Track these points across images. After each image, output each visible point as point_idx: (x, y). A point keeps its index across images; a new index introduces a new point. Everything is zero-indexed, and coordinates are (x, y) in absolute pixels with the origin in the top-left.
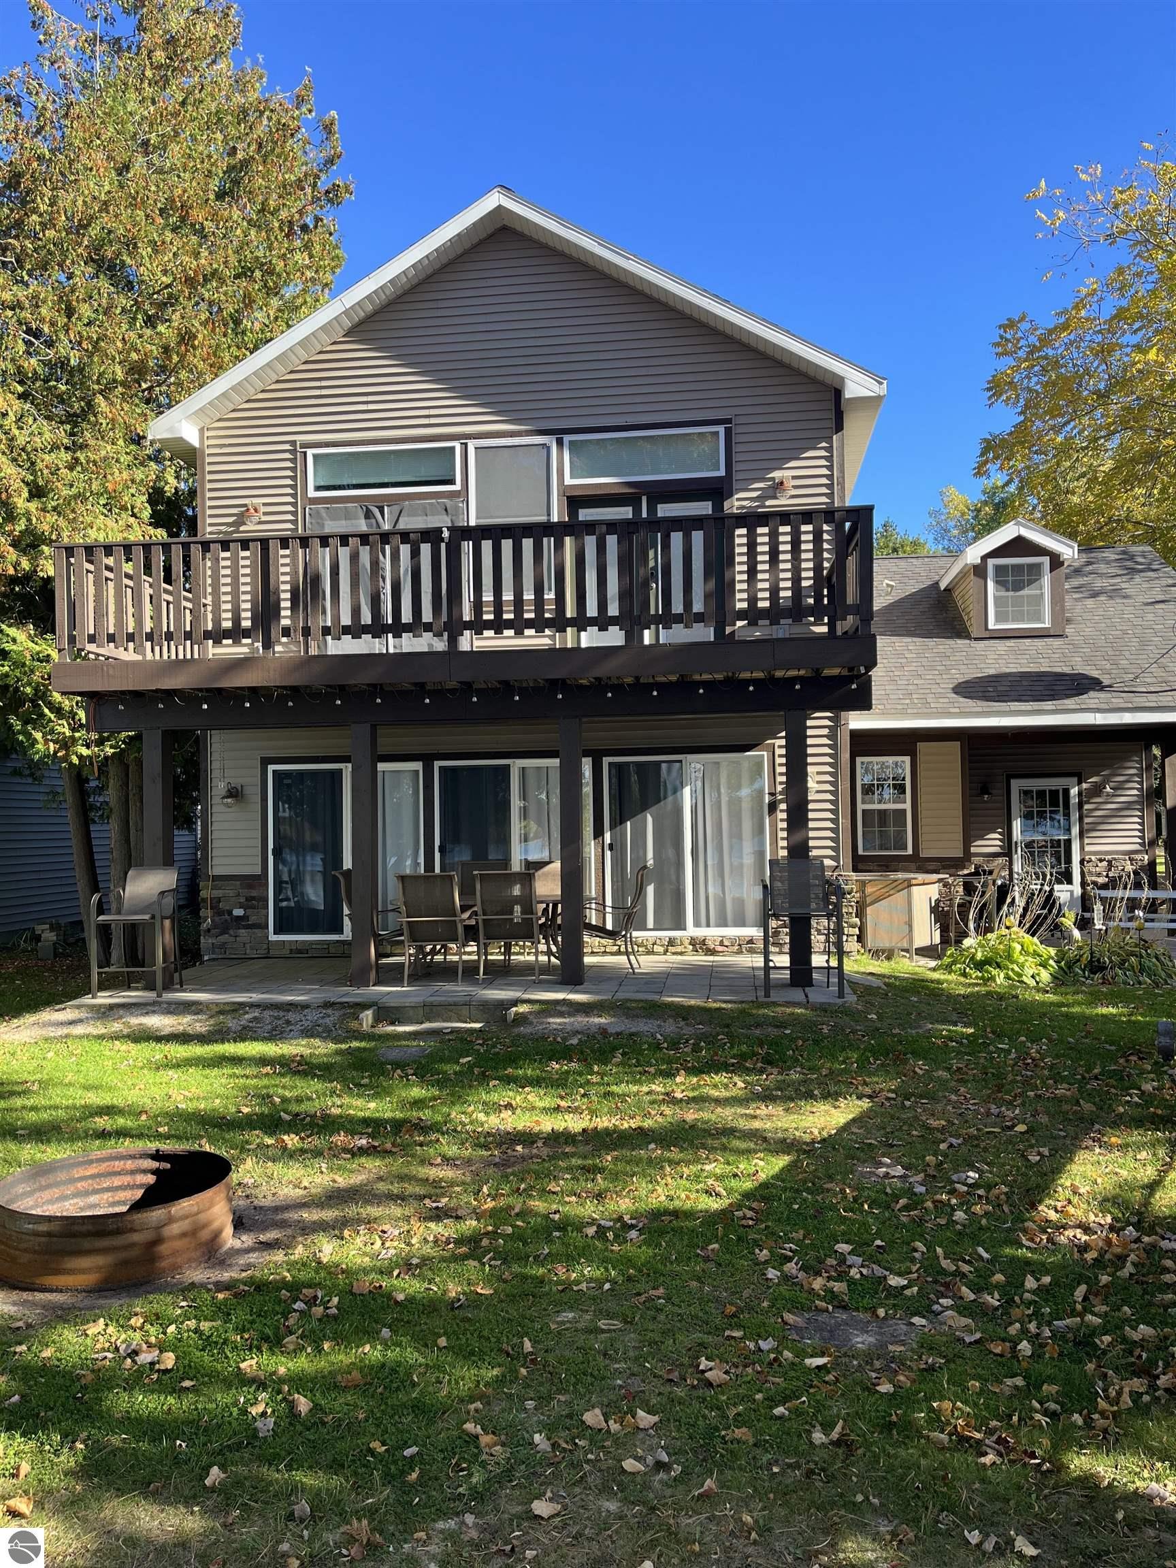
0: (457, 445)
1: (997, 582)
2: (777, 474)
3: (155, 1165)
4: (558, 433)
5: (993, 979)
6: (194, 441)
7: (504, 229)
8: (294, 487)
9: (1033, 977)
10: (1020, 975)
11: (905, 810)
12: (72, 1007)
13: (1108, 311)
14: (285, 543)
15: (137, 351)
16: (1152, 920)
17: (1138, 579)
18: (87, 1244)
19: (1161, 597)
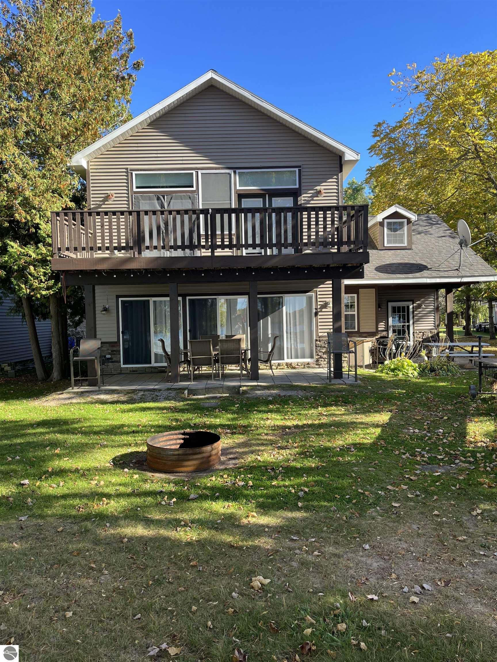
0: (194, 172)
1: (388, 228)
2: (318, 188)
3: (183, 437)
4: (234, 169)
5: (398, 375)
6: (85, 166)
7: (212, 86)
8: (128, 187)
9: (412, 374)
10: (407, 373)
12: (66, 393)
17: (434, 227)
19: (443, 235)
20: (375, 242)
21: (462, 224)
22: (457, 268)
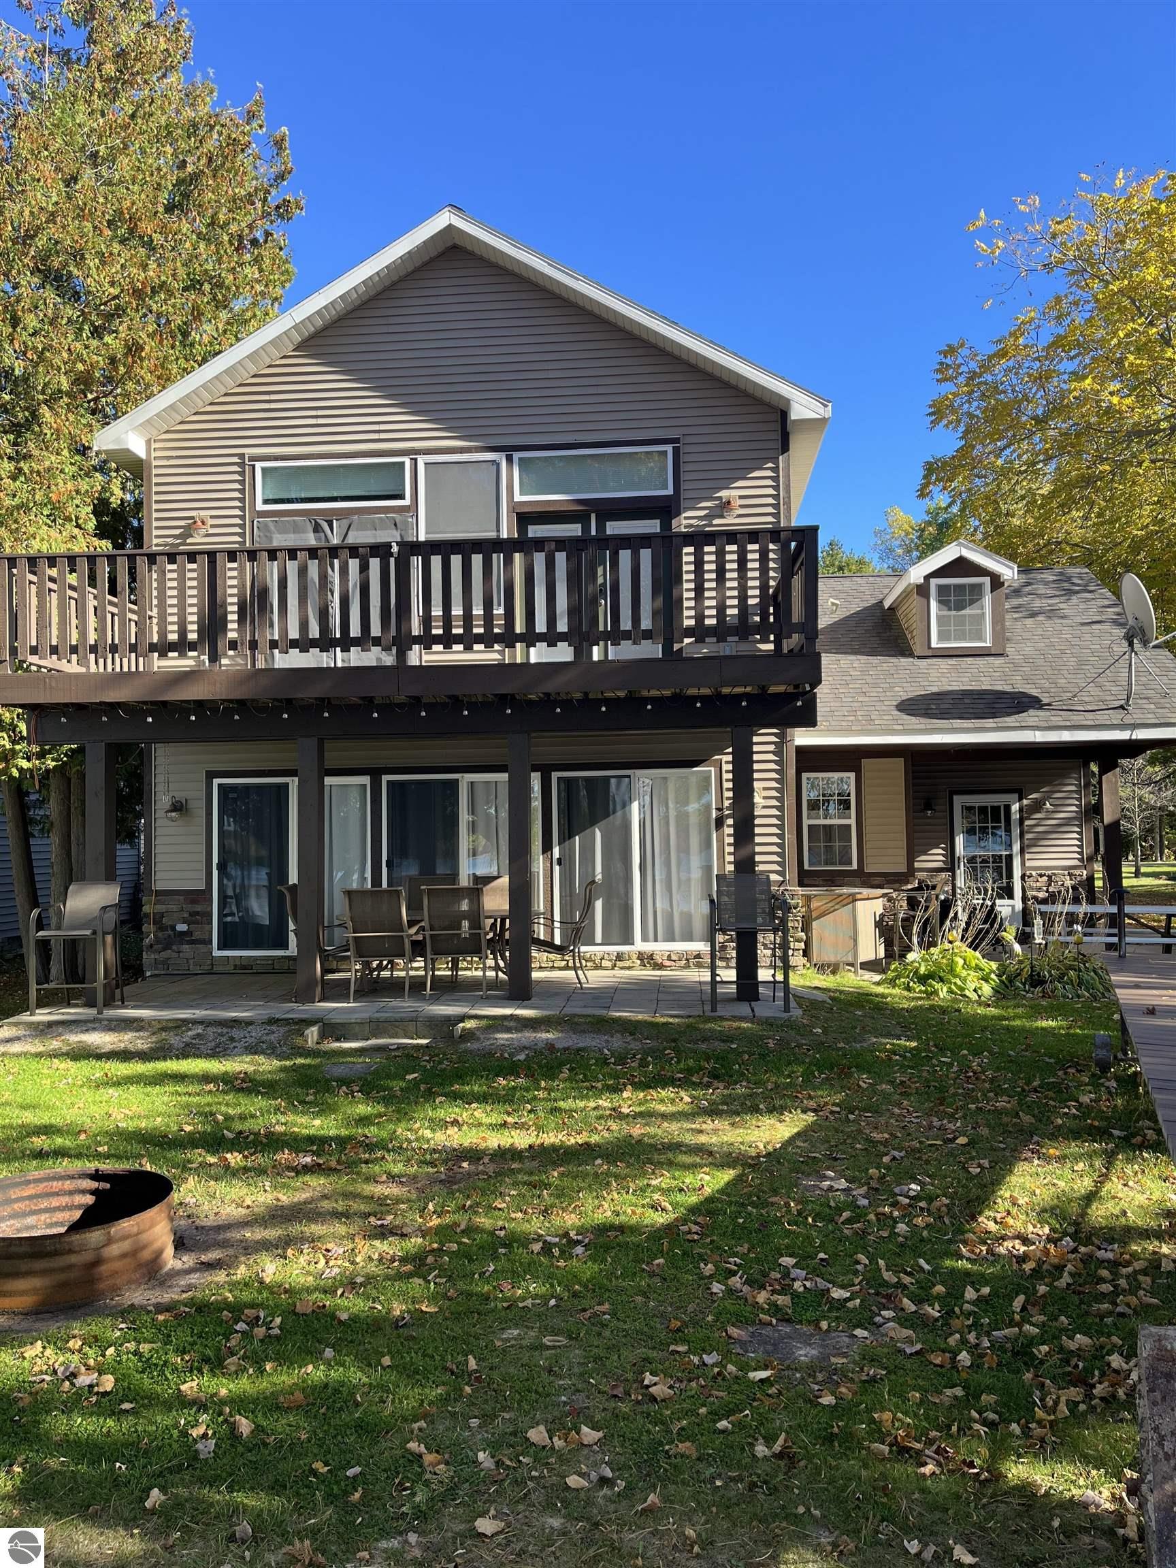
0: (407, 461)
1: (940, 602)
2: (724, 494)
3: (94, 1185)
4: (509, 450)
5: (936, 993)
6: (142, 454)
7: (455, 247)
8: (242, 500)
9: (975, 990)
10: (962, 989)
11: (850, 826)
12: (9, 1024)
13: (1046, 338)
14: (232, 556)
15: (83, 361)
16: (1091, 935)
17: (1074, 600)
18: (24, 1266)
19: (1099, 618)
20: (909, 637)
21: (1132, 583)
22: (1123, 702)
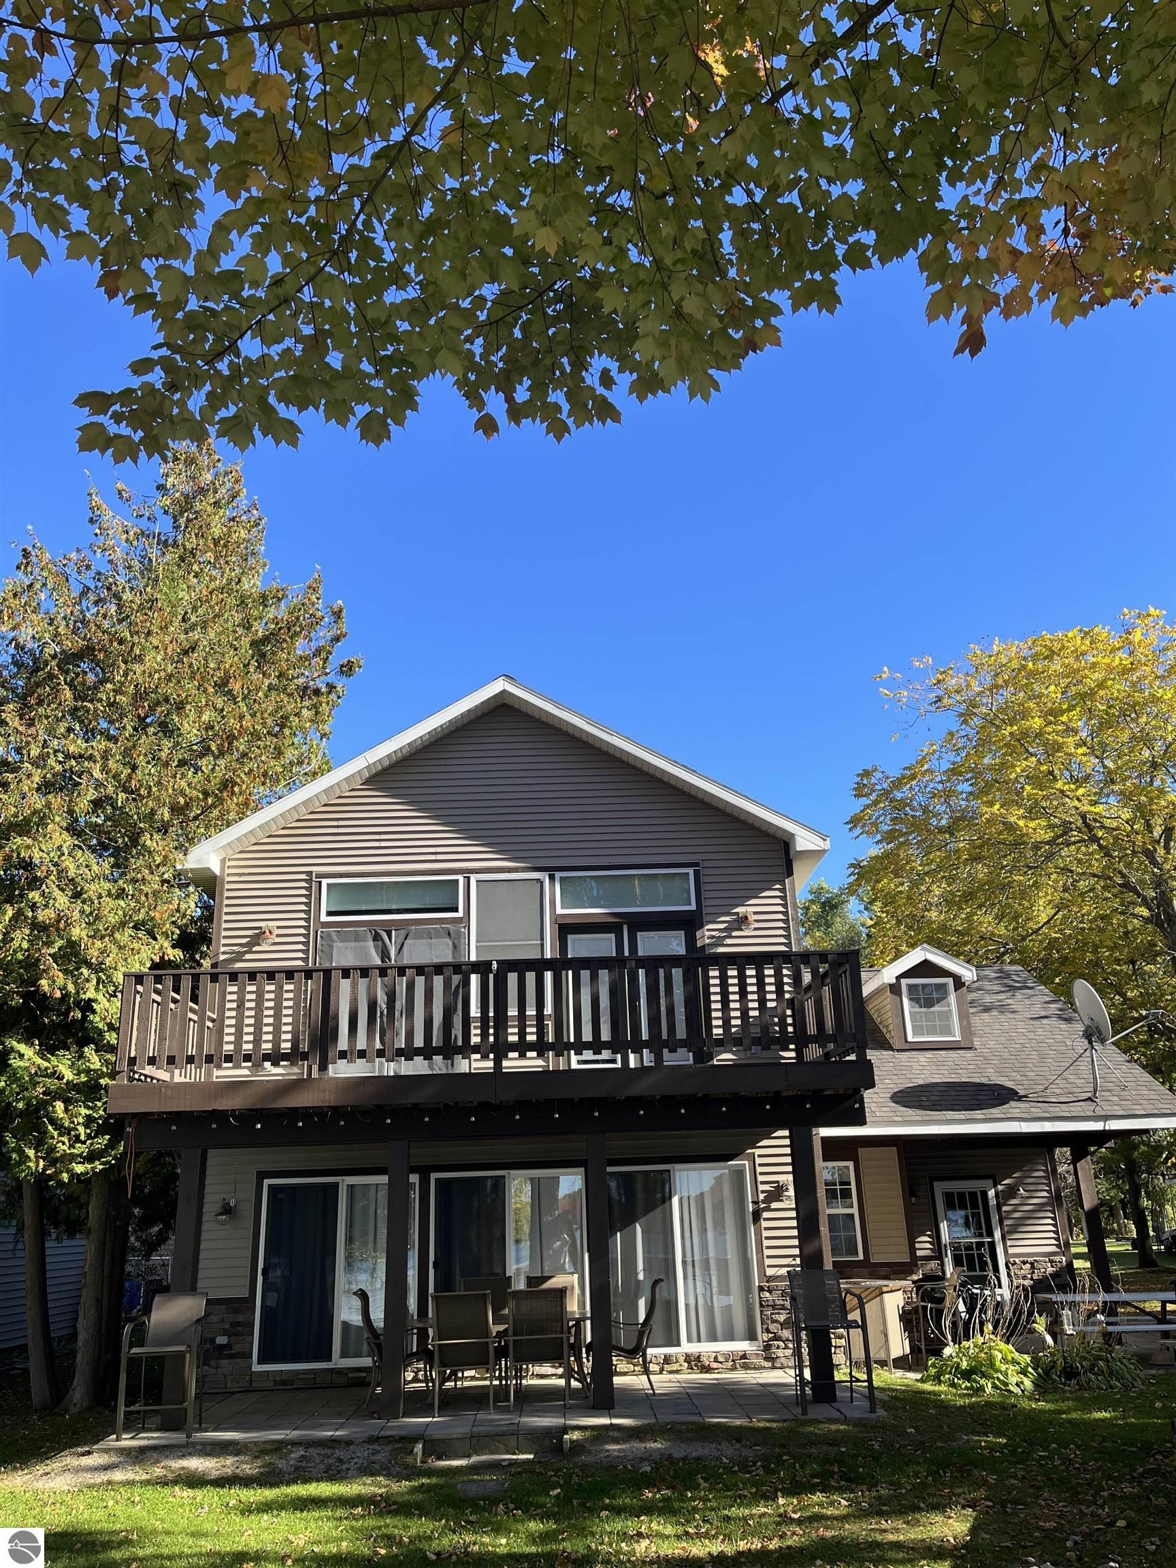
0: (460, 878)
1: (911, 999)
2: (740, 910)
4: (551, 870)
6: (217, 870)
7: (504, 705)
8: (308, 912)
9: (1017, 1385)
10: (1006, 1384)
11: (852, 1215)
12: (99, 1451)
14: (346, 973)
15: (184, 795)
17: (1019, 995)
19: (1042, 1014)
20: (884, 1030)
21: (1082, 987)
22: (1089, 1095)
